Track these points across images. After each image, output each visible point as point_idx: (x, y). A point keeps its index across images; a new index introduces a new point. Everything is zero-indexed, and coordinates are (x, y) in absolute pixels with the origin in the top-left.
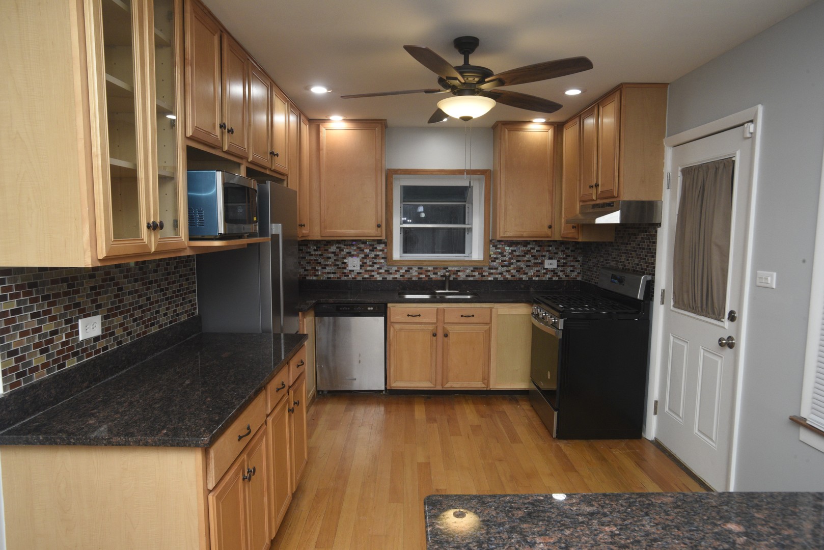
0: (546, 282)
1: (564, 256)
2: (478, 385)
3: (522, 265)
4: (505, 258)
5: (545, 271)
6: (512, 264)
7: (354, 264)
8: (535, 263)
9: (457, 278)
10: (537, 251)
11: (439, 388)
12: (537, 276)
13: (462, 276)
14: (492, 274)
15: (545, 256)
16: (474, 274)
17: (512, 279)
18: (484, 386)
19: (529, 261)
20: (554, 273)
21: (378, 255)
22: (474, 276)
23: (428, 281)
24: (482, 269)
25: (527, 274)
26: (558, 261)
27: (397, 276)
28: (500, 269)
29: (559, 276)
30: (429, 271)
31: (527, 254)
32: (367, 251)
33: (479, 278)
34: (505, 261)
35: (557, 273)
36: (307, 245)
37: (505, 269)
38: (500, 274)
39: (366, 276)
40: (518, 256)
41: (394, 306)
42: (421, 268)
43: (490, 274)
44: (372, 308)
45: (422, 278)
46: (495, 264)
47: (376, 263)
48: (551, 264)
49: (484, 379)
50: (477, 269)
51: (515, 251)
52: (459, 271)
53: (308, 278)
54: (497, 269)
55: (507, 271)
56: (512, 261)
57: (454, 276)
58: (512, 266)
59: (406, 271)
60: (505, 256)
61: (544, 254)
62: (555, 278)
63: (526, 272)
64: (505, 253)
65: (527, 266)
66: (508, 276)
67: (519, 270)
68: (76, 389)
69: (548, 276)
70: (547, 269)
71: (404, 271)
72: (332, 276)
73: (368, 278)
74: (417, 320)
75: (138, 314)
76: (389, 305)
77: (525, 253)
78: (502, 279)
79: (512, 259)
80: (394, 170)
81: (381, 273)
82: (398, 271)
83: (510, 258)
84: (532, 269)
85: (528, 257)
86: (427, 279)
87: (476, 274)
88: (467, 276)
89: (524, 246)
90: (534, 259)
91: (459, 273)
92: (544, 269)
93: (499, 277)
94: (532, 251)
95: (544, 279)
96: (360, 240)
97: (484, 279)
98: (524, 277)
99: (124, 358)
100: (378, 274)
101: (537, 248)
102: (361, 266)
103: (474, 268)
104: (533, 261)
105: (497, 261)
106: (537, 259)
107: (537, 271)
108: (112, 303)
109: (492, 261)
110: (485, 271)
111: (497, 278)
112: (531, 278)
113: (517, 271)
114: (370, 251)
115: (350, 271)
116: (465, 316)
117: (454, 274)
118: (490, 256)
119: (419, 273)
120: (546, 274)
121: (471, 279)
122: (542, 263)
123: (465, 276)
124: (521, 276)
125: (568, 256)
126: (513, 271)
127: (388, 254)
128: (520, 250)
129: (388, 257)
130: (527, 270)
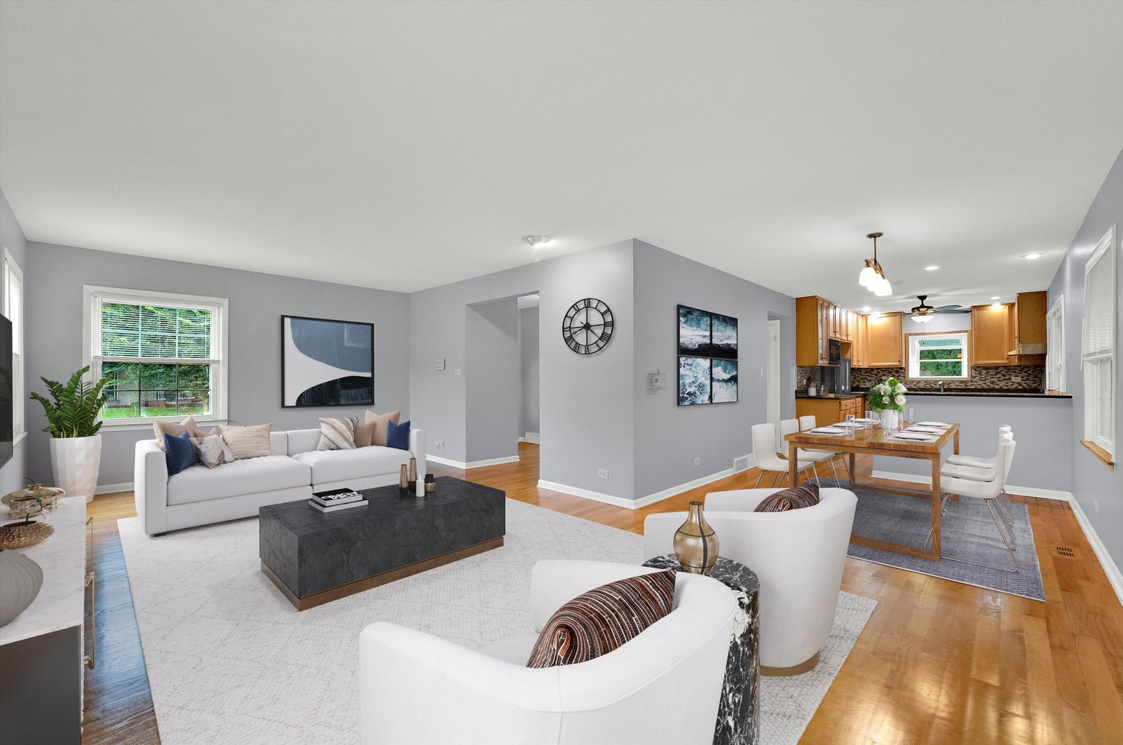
1: (1026, 375)
3: (994, 380)
4: (982, 376)
6: (987, 379)
9: (949, 387)
12: (1006, 386)
13: (953, 386)
14: (973, 385)
15: (1012, 375)
16: (961, 384)
17: (989, 387)
19: (1000, 378)
20: (1019, 385)
21: (900, 375)
22: (961, 386)
24: (968, 382)
25: (999, 385)
26: (1021, 377)
27: (912, 386)
28: (979, 382)
29: (1023, 386)
30: (931, 383)
31: (998, 374)
32: (894, 373)
33: (964, 387)
34: (982, 378)
35: (1021, 384)
37: (982, 382)
38: (978, 384)
40: (991, 375)
42: (926, 382)
45: (927, 387)
46: (976, 380)
48: (1016, 380)
50: (963, 382)
51: (989, 372)
58: (987, 381)
61: (1011, 373)
62: (1019, 387)
64: (982, 374)
65: (999, 380)
66: (984, 386)
67: (993, 383)
69: (1014, 386)
70: (1014, 382)
71: (916, 383)
77: (996, 373)
78: (979, 386)
79: (988, 376)
80: (909, 334)
82: (912, 383)
83: (986, 376)
84: (1002, 382)
85: (998, 376)
86: (930, 387)
88: (956, 386)
89: (996, 370)
90: (1004, 376)
91: (951, 384)
92: (1012, 382)
94: (1001, 372)
95: (1012, 388)
96: (890, 368)
97: (967, 387)
98: (998, 387)
101: (1006, 371)
103: (961, 382)
104: (1003, 378)
105: (977, 378)
106: (1006, 376)
107: (1006, 383)
109: (974, 379)
111: (976, 386)
112: (1002, 387)
114: (896, 373)
117: (948, 384)
118: (971, 375)
119: (925, 384)
121: (959, 387)
122: (1010, 379)
124: (994, 386)
125: (1029, 375)
126: (989, 384)
127: (906, 374)
128: (992, 372)
129: (907, 376)
130: (998, 383)
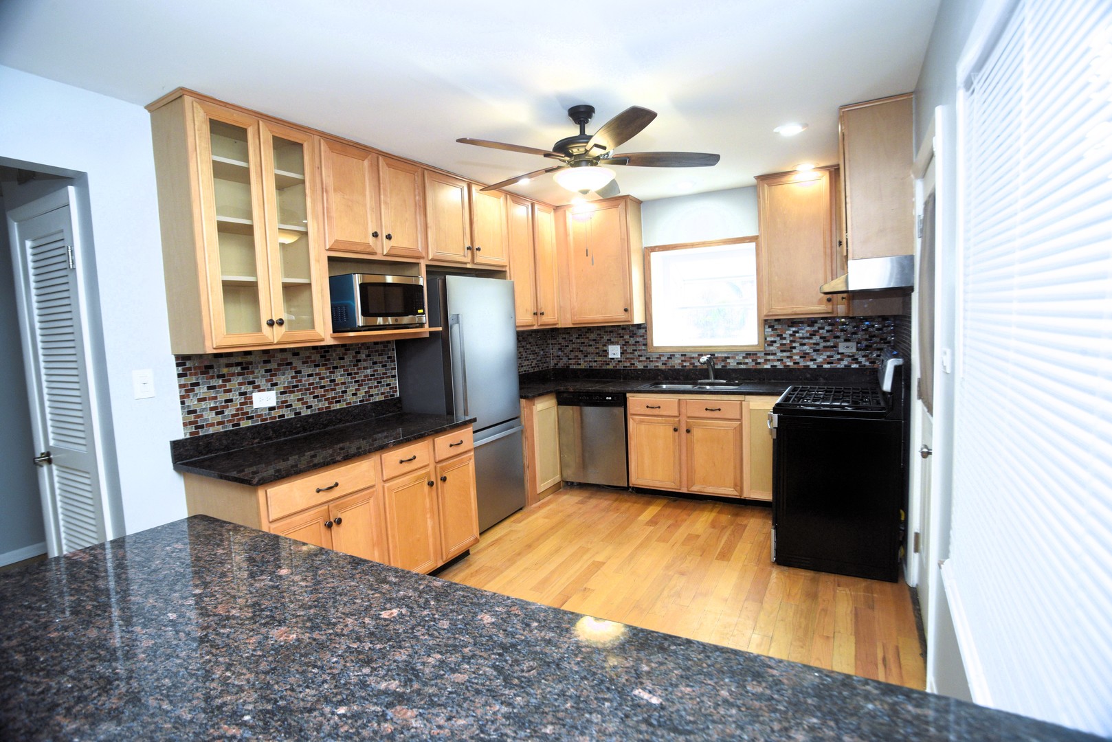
0: (840, 370)
1: (867, 337)
2: (728, 491)
3: (808, 349)
4: (784, 342)
5: (839, 356)
6: (794, 348)
7: (614, 351)
8: (825, 347)
9: (726, 366)
10: (828, 331)
11: (684, 490)
12: (828, 363)
13: (732, 364)
14: (769, 360)
15: (838, 337)
16: (747, 361)
17: (796, 366)
18: (736, 493)
19: (817, 344)
20: (853, 360)
21: (638, 342)
22: (747, 363)
23: (692, 369)
24: (756, 354)
25: (815, 360)
26: (858, 343)
27: (659, 364)
28: (779, 355)
29: (861, 362)
30: (693, 358)
31: (815, 335)
32: (627, 337)
33: (753, 366)
34: (785, 344)
35: (857, 359)
36: (569, 333)
37: (785, 354)
38: (778, 360)
39: (628, 364)
40: (801, 338)
41: (633, 397)
42: (685, 355)
43: (767, 360)
44: (610, 398)
45: (685, 366)
46: (771, 348)
47: (636, 350)
48: (847, 347)
49: (736, 485)
50: (750, 354)
51: (797, 332)
52: (728, 358)
53: (571, 367)
54: (775, 354)
55: (788, 357)
56: (794, 345)
57: (723, 364)
58: (795, 351)
59: (668, 358)
60: (785, 338)
61: (838, 334)
62: (854, 366)
63: (814, 357)
64: (784, 336)
65: (815, 351)
66: (790, 363)
67: (804, 355)
68: (247, 443)
69: (845, 363)
70: (843, 353)
71: (666, 359)
72: (594, 364)
73: (629, 367)
74: (656, 412)
75: (320, 392)
76: (628, 395)
77: (811, 335)
78: (781, 367)
79: (794, 341)
80: (651, 247)
81: (641, 361)
82: (660, 358)
83: (791, 341)
84: (822, 354)
85: (816, 338)
86: (692, 368)
87: (749, 360)
88: (738, 363)
89: (809, 326)
90: (825, 341)
91: (728, 361)
92: (839, 354)
93: (779, 365)
94: (821, 331)
95: (839, 366)
96: (620, 326)
97: (759, 367)
98: (812, 365)
99: (299, 425)
100: (639, 361)
101: (827, 328)
102: (621, 353)
103: (746, 354)
104: (823, 344)
105: (775, 345)
106: (828, 341)
107: (828, 357)
108: (289, 382)
109: (768, 345)
110: (759, 358)
111: (776, 366)
112: (820, 366)
113: (801, 357)
114: (630, 337)
115: (611, 359)
116: (712, 410)
117: (723, 361)
118: (766, 339)
119: (682, 361)
120: (842, 360)
121: (742, 367)
122: (836, 346)
123: (735, 364)
124: (808, 363)
125: (872, 336)
126: (796, 358)
127: (649, 341)
128: (804, 331)
129: (649, 344)
130: (814, 355)
